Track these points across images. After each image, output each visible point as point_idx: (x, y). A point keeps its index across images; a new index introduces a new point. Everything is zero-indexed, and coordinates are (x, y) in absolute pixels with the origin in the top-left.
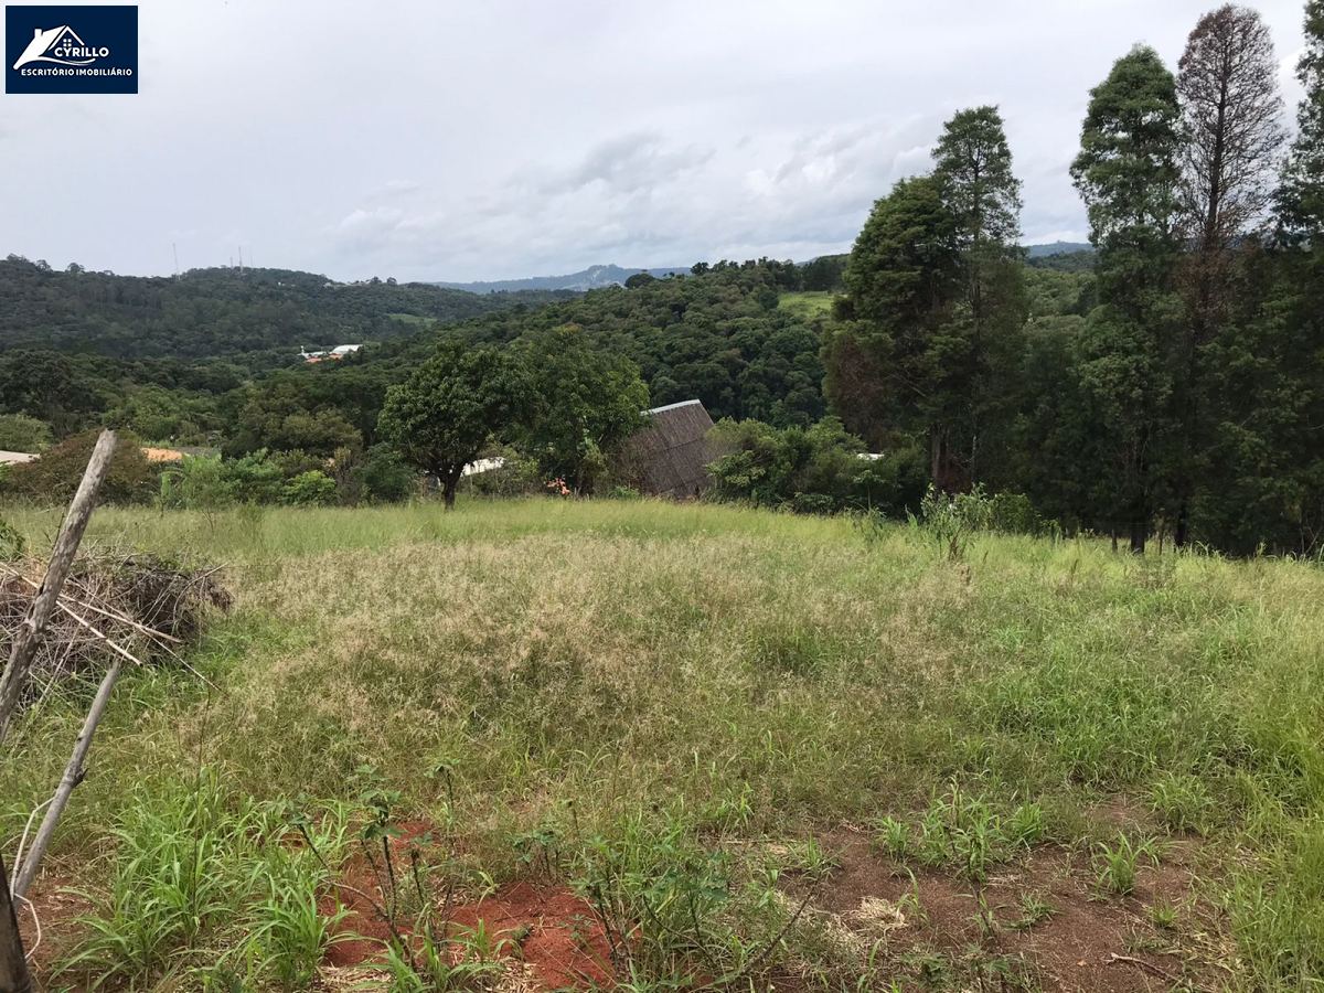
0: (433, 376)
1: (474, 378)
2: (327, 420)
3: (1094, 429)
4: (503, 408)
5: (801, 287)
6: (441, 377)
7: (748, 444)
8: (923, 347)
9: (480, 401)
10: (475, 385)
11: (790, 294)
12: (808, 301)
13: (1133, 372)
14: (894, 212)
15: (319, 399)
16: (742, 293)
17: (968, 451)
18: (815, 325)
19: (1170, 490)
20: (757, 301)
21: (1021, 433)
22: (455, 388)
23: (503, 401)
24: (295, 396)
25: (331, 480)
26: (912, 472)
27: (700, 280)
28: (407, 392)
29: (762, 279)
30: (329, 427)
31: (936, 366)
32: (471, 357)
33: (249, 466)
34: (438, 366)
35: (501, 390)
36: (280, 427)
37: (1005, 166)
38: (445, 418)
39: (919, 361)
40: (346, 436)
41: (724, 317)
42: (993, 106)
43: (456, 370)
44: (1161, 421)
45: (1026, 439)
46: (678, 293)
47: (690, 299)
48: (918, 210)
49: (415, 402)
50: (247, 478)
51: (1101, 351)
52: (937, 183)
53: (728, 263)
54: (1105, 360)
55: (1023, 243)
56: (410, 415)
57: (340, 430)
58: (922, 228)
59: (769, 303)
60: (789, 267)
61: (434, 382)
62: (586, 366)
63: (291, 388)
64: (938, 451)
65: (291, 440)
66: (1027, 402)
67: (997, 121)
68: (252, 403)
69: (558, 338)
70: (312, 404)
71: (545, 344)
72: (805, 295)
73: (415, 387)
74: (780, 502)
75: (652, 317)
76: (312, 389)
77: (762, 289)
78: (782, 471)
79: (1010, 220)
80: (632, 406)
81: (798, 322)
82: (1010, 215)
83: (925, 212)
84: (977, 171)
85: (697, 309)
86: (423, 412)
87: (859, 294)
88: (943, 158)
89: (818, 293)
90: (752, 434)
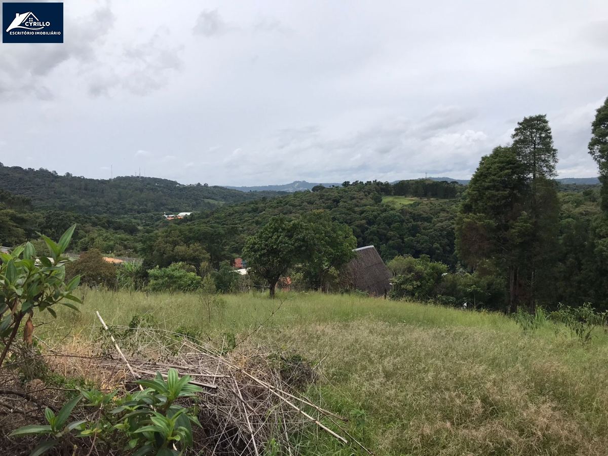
0: (269, 232)
1: (290, 234)
2: (195, 248)
3: (603, 272)
4: (303, 248)
5: (392, 194)
6: (273, 233)
8: (507, 228)
9: (293, 245)
11: (387, 197)
12: (396, 200)
14: (495, 162)
15: (190, 239)
16: (366, 195)
17: (529, 278)
18: (401, 211)
20: (372, 199)
21: (560, 272)
22: (280, 238)
23: (303, 245)
24: (179, 236)
25: (199, 277)
26: (493, 287)
27: (347, 189)
28: (257, 239)
29: (374, 190)
30: (196, 252)
31: (516, 237)
32: (287, 225)
33: (173, 270)
34: (272, 228)
35: (303, 240)
36: (173, 251)
37: (549, 143)
38: (273, 252)
39: (507, 234)
40: (203, 256)
41: (357, 206)
42: (544, 115)
43: (280, 230)
45: (563, 275)
46: (337, 194)
47: (342, 197)
48: (507, 162)
49: (261, 245)
50: (171, 277)
51: (607, 235)
52: (515, 149)
53: (359, 182)
55: (556, 178)
56: (258, 250)
57: (200, 253)
58: (510, 171)
59: (378, 200)
60: (387, 184)
61: (270, 235)
62: (329, 229)
63: (177, 232)
64: (513, 278)
65: (177, 257)
66: (561, 257)
67: (546, 122)
68: (160, 239)
69: (314, 215)
70: (187, 241)
71: (308, 217)
72: (394, 197)
73: (260, 237)
74: (429, 299)
75: (324, 204)
76: (188, 234)
77: (375, 194)
78: (429, 284)
79: (551, 169)
80: (350, 248)
81: (393, 209)
82: (551, 166)
83: (511, 164)
84: (535, 145)
85: (345, 202)
86: (264, 249)
87: (476, 201)
88: (517, 138)
89: (400, 196)
90: (411, 264)
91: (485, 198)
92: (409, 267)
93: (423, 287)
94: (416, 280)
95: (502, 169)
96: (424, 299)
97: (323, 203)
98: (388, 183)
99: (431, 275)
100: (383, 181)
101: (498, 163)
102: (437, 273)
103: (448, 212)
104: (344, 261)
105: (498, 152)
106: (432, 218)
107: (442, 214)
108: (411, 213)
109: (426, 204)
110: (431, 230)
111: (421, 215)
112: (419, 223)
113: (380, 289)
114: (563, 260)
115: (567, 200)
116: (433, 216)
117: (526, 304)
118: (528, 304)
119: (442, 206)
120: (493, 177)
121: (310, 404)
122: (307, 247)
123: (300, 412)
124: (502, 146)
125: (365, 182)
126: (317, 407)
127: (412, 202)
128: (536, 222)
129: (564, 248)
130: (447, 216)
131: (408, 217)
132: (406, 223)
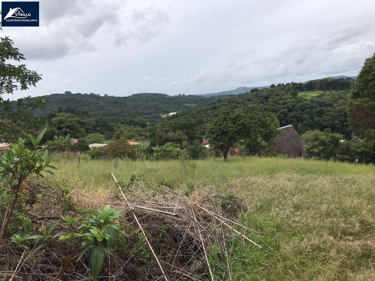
0: (221, 121)
1: (234, 121)
2: (179, 134)
4: (243, 130)
5: (305, 90)
6: (223, 121)
7: (316, 139)
9: (237, 128)
10: (234, 123)
11: (301, 92)
12: (307, 94)
15: (176, 128)
16: (286, 92)
18: (311, 101)
20: (291, 95)
22: (228, 124)
23: (243, 128)
24: (169, 127)
25: (182, 150)
27: (273, 89)
28: (214, 126)
29: (292, 88)
30: (179, 136)
32: (233, 115)
33: (166, 147)
34: (222, 118)
35: (243, 124)
36: (166, 136)
38: (225, 133)
40: (184, 138)
41: (281, 100)
43: (228, 119)
46: (266, 93)
47: (270, 95)
49: (216, 129)
50: (165, 151)
53: (281, 84)
56: (215, 133)
57: (182, 136)
59: (295, 95)
61: (221, 123)
62: (260, 116)
63: (168, 125)
65: (169, 139)
68: (158, 129)
70: (174, 129)
71: (246, 110)
72: (306, 92)
73: (216, 124)
74: (330, 158)
76: (174, 125)
77: (292, 91)
78: (330, 148)
80: (275, 128)
81: (305, 100)
85: (272, 98)
86: (219, 132)
87: (362, 90)
89: (310, 91)
90: (317, 135)
91: (369, 87)
93: (326, 150)
94: (321, 146)
96: (327, 158)
97: (258, 99)
98: (301, 83)
99: (331, 141)
100: (298, 82)
102: (335, 140)
103: (344, 99)
104: (272, 136)
106: (333, 104)
107: (340, 101)
108: (318, 102)
109: (328, 95)
110: (333, 112)
111: (325, 103)
112: (324, 108)
113: (297, 153)
116: (333, 103)
119: (340, 95)
121: (239, 225)
122: (246, 129)
123: (232, 230)
125: (285, 84)
126: (244, 227)
127: (319, 94)
130: (344, 102)
131: (316, 104)
132: (315, 109)
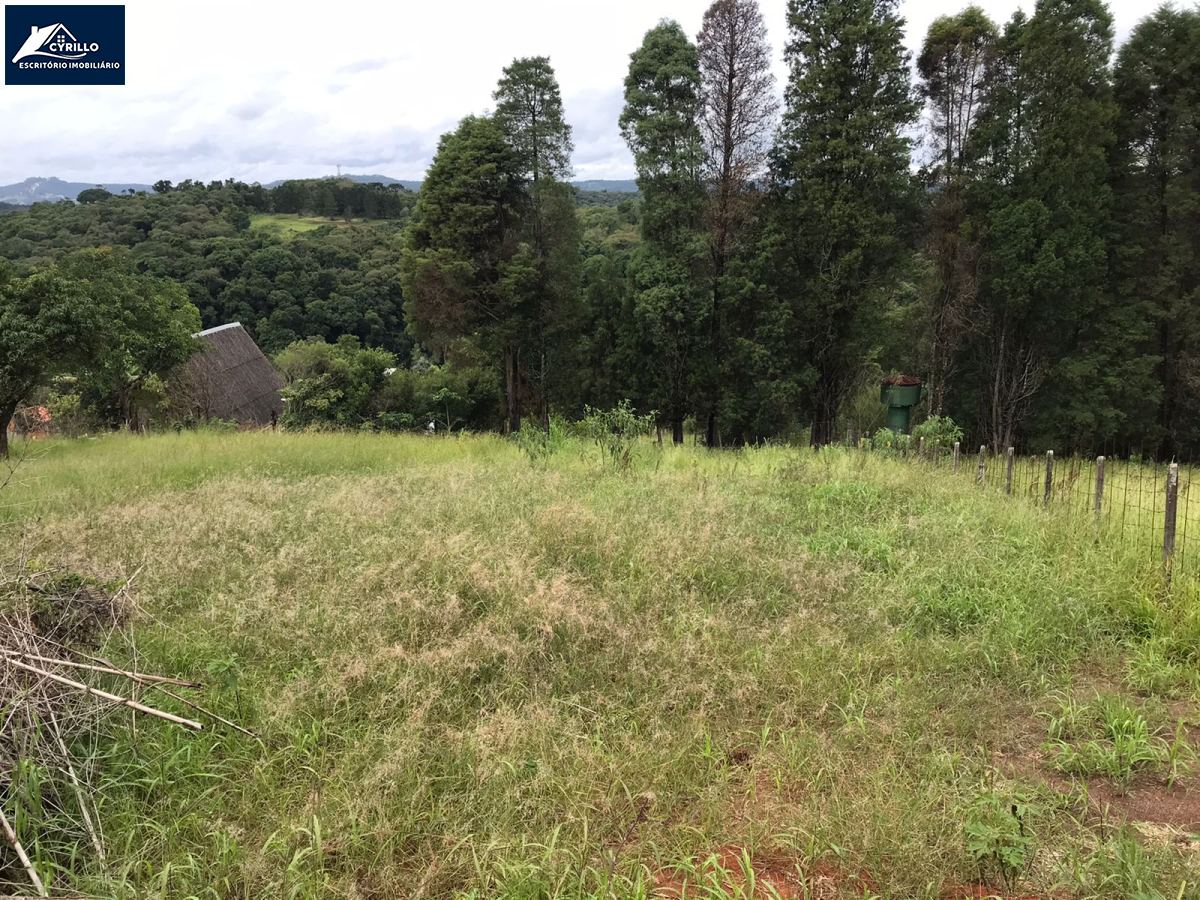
1: (28, 306)
3: (646, 348)
4: (69, 339)
5: (272, 209)
7: (321, 368)
8: (495, 276)
9: (41, 332)
10: (31, 313)
11: (261, 215)
12: (281, 223)
13: (678, 299)
14: (466, 148)
16: (212, 212)
17: (538, 368)
18: (293, 246)
19: (703, 394)
20: (228, 221)
21: (584, 352)
23: (69, 332)
26: (479, 388)
27: (165, 198)
29: (231, 200)
31: (512, 293)
32: (21, 284)
35: (67, 319)
37: (558, 113)
39: (495, 288)
41: (195, 237)
42: (546, 57)
44: (697, 339)
45: (589, 358)
46: (142, 210)
47: (155, 216)
48: (487, 148)
51: (651, 283)
52: (500, 122)
53: (193, 182)
54: (655, 290)
55: (571, 180)
58: (494, 165)
59: (241, 224)
60: (258, 189)
64: (511, 370)
66: (586, 325)
67: (551, 71)
69: (90, 259)
71: (73, 266)
72: (277, 215)
74: (362, 422)
75: (114, 234)
77: (232, 210)
78: (360, 393)
79: (562, 161)
80: (187, 331)
81: (275, 243)
82: (562, 157)
83: (494, 150)
84: (534, 116)
85: (165, 228)
87: (436, 223)
88: (502, 100)
89: (289, 215)
90: (323, 356)
91: (453, 218)
92: (320, 363)
93: (349, 400)
94: (334, 388)
95: (479, 161)
96: (354, 423)
97: (112, 230)
98: (260, 187)
99: (363, 374)
100: (249, 181)
101: (472, 149)
102: (373, 370)
103: (388, 247)
104: (177, 361)
105: (469, 127)
106: (357, 260)
107: (378, 251)
108: (314, 250)
109: (344, 231)
110: (359, 284)
111: (334, 254)
112: (333, 271)
113: (263, 412)
114: (589, 330)
115: (593, 221)
116: (357, 255)
117: (535, 414)
118: (538, 413)
119: (375, 235)
120: (463, 177)
121: (112, 671)
122: (78, 334)
124: (477, 116)
125: (207, 183)
126: (129, 674)
127: (315, 228)
128: (543, 263)
129: (590, 309)
130: (387, 255)
131: (308, 258)
132: (307, 272)
